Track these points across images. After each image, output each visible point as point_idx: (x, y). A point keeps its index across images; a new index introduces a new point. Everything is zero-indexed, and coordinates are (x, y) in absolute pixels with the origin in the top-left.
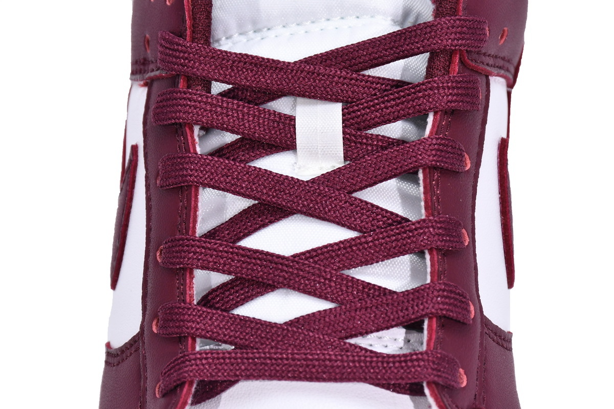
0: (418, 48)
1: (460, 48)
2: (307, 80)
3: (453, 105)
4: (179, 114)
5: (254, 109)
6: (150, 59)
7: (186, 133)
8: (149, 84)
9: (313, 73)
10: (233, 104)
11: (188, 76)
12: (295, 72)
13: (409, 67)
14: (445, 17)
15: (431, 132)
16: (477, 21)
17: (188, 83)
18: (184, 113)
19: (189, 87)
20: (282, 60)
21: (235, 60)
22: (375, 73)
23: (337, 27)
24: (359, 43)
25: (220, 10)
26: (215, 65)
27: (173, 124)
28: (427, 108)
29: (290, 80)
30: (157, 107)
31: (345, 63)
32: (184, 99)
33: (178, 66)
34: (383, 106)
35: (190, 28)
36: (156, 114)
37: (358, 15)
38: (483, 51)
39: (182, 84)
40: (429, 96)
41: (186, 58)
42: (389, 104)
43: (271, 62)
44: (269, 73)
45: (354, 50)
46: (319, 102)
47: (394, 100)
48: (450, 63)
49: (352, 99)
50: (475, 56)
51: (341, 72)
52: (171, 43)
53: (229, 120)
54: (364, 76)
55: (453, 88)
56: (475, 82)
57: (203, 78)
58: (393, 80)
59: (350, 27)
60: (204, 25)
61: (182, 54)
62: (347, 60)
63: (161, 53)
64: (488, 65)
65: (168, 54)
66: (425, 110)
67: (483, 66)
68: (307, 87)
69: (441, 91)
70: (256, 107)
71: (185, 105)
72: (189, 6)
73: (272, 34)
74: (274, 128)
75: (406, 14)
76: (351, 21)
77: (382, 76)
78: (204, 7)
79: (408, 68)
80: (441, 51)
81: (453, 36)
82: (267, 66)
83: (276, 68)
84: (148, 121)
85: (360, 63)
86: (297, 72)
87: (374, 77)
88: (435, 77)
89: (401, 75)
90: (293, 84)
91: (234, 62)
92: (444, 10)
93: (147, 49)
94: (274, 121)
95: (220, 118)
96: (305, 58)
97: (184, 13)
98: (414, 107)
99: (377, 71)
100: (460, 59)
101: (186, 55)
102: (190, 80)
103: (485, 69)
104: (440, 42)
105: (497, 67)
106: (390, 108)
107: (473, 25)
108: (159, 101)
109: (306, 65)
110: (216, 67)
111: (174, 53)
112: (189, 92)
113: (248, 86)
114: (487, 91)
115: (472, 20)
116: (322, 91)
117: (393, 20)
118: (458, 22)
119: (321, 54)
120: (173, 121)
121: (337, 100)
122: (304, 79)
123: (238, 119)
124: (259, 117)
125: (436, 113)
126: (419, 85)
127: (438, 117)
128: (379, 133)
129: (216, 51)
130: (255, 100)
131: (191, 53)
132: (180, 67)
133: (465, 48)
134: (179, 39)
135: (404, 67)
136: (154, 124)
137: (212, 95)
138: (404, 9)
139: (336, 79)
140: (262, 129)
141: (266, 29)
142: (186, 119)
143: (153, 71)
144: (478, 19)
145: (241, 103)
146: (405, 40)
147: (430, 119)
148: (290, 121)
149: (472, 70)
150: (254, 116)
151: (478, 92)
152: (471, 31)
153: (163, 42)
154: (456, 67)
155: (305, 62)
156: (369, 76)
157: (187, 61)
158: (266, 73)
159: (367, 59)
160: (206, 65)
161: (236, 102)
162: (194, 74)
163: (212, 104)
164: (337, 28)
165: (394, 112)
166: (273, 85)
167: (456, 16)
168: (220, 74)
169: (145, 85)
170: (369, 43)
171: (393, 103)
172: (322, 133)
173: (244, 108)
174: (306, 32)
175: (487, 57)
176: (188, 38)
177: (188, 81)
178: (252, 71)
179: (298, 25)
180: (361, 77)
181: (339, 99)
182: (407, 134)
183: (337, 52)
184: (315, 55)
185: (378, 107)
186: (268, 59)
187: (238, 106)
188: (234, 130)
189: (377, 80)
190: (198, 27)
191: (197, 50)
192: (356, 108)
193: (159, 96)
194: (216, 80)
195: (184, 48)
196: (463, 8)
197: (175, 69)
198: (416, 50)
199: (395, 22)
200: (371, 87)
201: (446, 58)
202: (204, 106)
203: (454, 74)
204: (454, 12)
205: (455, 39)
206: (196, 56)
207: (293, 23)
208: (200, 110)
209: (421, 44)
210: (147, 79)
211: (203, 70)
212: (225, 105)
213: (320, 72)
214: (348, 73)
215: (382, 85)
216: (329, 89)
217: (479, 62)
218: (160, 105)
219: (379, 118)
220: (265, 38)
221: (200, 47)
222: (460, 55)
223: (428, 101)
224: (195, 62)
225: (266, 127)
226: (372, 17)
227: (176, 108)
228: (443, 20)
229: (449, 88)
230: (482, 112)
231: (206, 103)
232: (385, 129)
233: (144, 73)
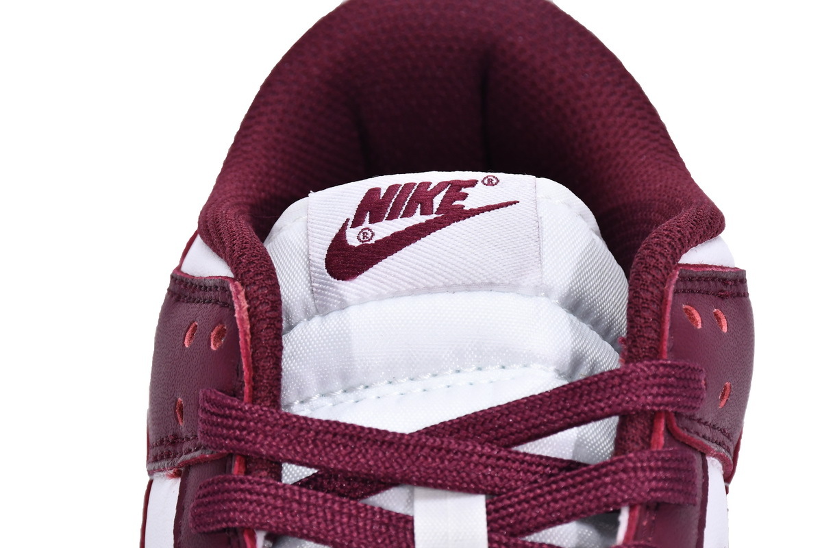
0: (602, 409)
1: (667, 408)
2: (430, 460)
3: (659, 495)
4: (234, 513)
5: (350, 505)
6: (184, 436)
7: (245, 544)
8: (182, 473)
9: (440, 450)
10: (317, 497)
11: (247, 456)
12: (411, 447)
13: (584, 440)
14: (641, 362)
15: (627, 537)
16: (689, 368)
17: (246, 466)
18: (242, 512)
19: (247, 472)
20: (391, 429)
21: (320, 431)
22: (533, 449)
23: (472, 382)
24: (509, 404)
25: (290, 359)
26: (289, 437)
27: (224, 530)
28: (619, 500)
29: (404, 460)
30: (198, 505)
31: (488, 434)
32: (242, 491)
33: (231, 440)
34: (549, 498)
35: (249, 383)
36: (196, 517)
37: (504, 364)
38: (698, 416)
39: (236, 469)
40: (621, 481)
41: (244, 429)
42: (559, 496)
43: (375, 433)
44: (372, 449)
45: (502, 414)
46: (449, 493)
47: (566, 488)
48: (651, 432)
49: (500, 489)
50: (687, 422)
51: (483, 448)
52: (221, 405)
53: (311, 522)
54: (517, 453)
55: (658, 469)
56: (690, 461)
57: (269, 458)
58: (562, 461)
59: (492, 382)
60: (270, 378)
61: (237, 423)
62: (491, 429)
63: (204, 422)
64: (704, 437)
65: (215, 424)
66: (615, 503)
67: (698, 437)
68: (430, 471)
69: (640, 474)
70: (352, 502)
71: (244, 501)
72: (247, 350)
73: (371, 394)
74: (381, 533)
75: (577, 362)
76: (493, 373)
77: (545, 454)
78: (271, 350)
79: (582, 443)
80: (637, 413)
81: (655, 390)
82: (369, 439)
83: (383, 443)
84: (182, 528)
85: (512, 434)
86: (415, 447)
87: (532, 456)
88: (630, 452)
89: (574, 452)
90: (409, 467)
91: (317, 433)
92: (640, 351)
93: (180, 421)
94: (381, 523)
95: (297, 519)
96: (426, 428)
97: (240, 360)
98: (599, 499)
99: (536, 446)
100: (666, 426)
101: (244, 424)
102: (251, 462)
103: (702, 443)
104: (635, 399)
105: (716, 442)
106: (561, 502)
107: (685, 374)
108: (201, 496)
109: (428, 437)
110: (291, 441)
111: (225, 421)
112: (249, 481)
113: (340, 471)
114: (704, 477)
115: (684, 367)
116: (454, 477)
117: (557, 371)
118: (661, 369)
119: (450, 421)
120: (224, 525)
121: (477, 491)
122: (426, 458)
123: (326, 520)
124: (357, 517)
125: (632, 508)
126: (604, 465)
127: (637, 513)
128: (543, 541)
129: (289, 417)
130: (350, 492)
131: (251, 421)
132: (235, 442)
133: (674, 409)
134: (232, 400)
135: (577, 441)
136: (193, 531)
137: (285, 485)
138: (573, 355)
139: (475, 458)
140: (362, 536)
141: (362, 387)
142: (244, 521)
143: (189, 451)
144: (692, 366)
145: (329, 496)
146: (581, 396)
147: (624, 518)
148: (405, 524)
149: (683, 443)
150: (350, 516)
151: (694, 476)
152: (681, 383)
153: (206, 405)
154: (660, 438)
155: (426, 434)
156: (525, 454)
157: (245, 433)
158: (367, 450)
159: (522, 427)
160: (274, 438)
161: (321, 494)
162: (255, 453)
163: (284, 499)
164: (471, 384)
165: (567, 508)
166: (379, 468)
167: (659, 359)
168: (297, 453)
169: (177, 475)
170: (525, 404)
171: (565, 493)
172: (456, 541)
173: (333, 503)
174: (425, 390)
175: (703, 426)
176: (246, 398)
177: (246, 463)
178: (345, 447)
179: (412, 380)
180: (513, 455)
181: (481, 489)
182: (585, 542)
183: (476, 418)
184: (441, 423)
185: (542, 499)
186: (370, 429)
187: (325, 501)
188: (319, 537)
189: (538, 459)
190: (261, 381)
191: (260, 415)
192: (507, 502)
193: (201, 488)
194: (291, 461)
195: (240, 413)
196: (668, 348)
197: (226, 445)
198: (599, 412)
199: (560, 373)
200: (528, 471)
201: (646, 424)
202: (272, 501)
203: (658, 447)
204: (656, 353)
205: (658, 395)
206: (260, 425)
207: (404, 377)
208: (266, 507)
209: (606, 403)
210: (179, 466)
211: (270, 446)
212: (305, 499)
213: (451, 447)
214: (493, 449)
215: (546, 467)
216: (464, 474)
217: (692, 431)
218: (202, 502)
219: (544, 516)
220: (362, 400)
221: (265, 411)
222: (666, 420)
223: (620, 489)
224: (257, 435)
225: (368, 533)
226: (525, 366)
227: (229, 504)
228: (639, 365)
229: (651, 469)
230: (698, 508)
231: (275, 497)
232: (551, 534)
233: (175, 456)
